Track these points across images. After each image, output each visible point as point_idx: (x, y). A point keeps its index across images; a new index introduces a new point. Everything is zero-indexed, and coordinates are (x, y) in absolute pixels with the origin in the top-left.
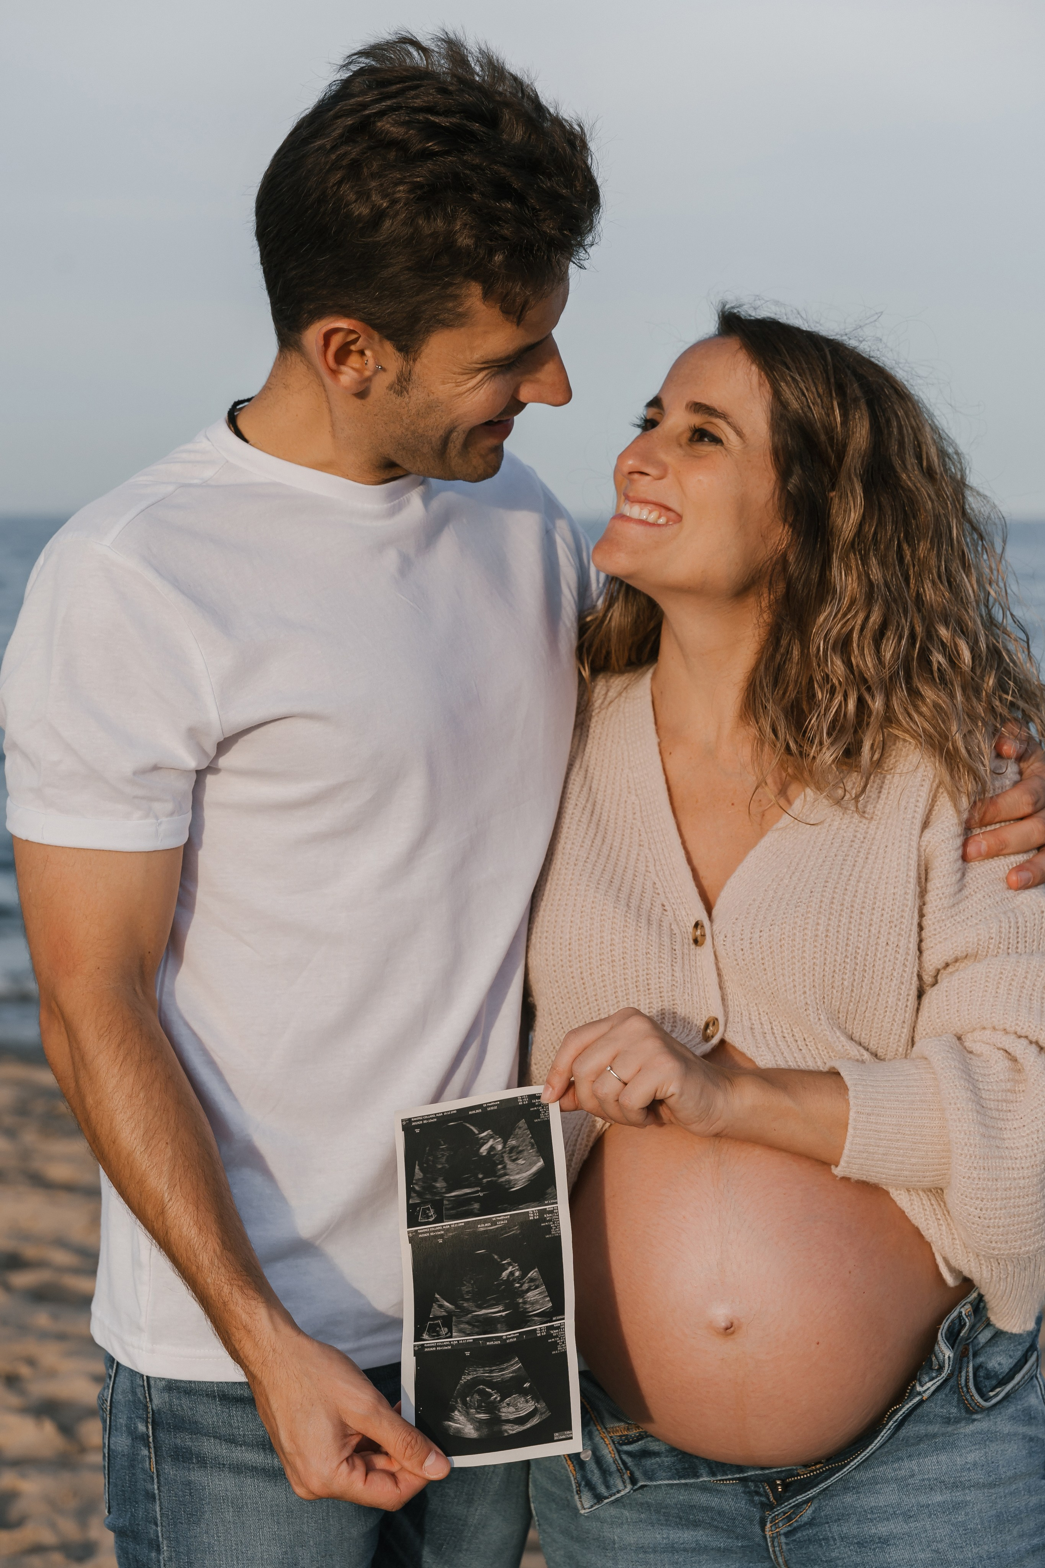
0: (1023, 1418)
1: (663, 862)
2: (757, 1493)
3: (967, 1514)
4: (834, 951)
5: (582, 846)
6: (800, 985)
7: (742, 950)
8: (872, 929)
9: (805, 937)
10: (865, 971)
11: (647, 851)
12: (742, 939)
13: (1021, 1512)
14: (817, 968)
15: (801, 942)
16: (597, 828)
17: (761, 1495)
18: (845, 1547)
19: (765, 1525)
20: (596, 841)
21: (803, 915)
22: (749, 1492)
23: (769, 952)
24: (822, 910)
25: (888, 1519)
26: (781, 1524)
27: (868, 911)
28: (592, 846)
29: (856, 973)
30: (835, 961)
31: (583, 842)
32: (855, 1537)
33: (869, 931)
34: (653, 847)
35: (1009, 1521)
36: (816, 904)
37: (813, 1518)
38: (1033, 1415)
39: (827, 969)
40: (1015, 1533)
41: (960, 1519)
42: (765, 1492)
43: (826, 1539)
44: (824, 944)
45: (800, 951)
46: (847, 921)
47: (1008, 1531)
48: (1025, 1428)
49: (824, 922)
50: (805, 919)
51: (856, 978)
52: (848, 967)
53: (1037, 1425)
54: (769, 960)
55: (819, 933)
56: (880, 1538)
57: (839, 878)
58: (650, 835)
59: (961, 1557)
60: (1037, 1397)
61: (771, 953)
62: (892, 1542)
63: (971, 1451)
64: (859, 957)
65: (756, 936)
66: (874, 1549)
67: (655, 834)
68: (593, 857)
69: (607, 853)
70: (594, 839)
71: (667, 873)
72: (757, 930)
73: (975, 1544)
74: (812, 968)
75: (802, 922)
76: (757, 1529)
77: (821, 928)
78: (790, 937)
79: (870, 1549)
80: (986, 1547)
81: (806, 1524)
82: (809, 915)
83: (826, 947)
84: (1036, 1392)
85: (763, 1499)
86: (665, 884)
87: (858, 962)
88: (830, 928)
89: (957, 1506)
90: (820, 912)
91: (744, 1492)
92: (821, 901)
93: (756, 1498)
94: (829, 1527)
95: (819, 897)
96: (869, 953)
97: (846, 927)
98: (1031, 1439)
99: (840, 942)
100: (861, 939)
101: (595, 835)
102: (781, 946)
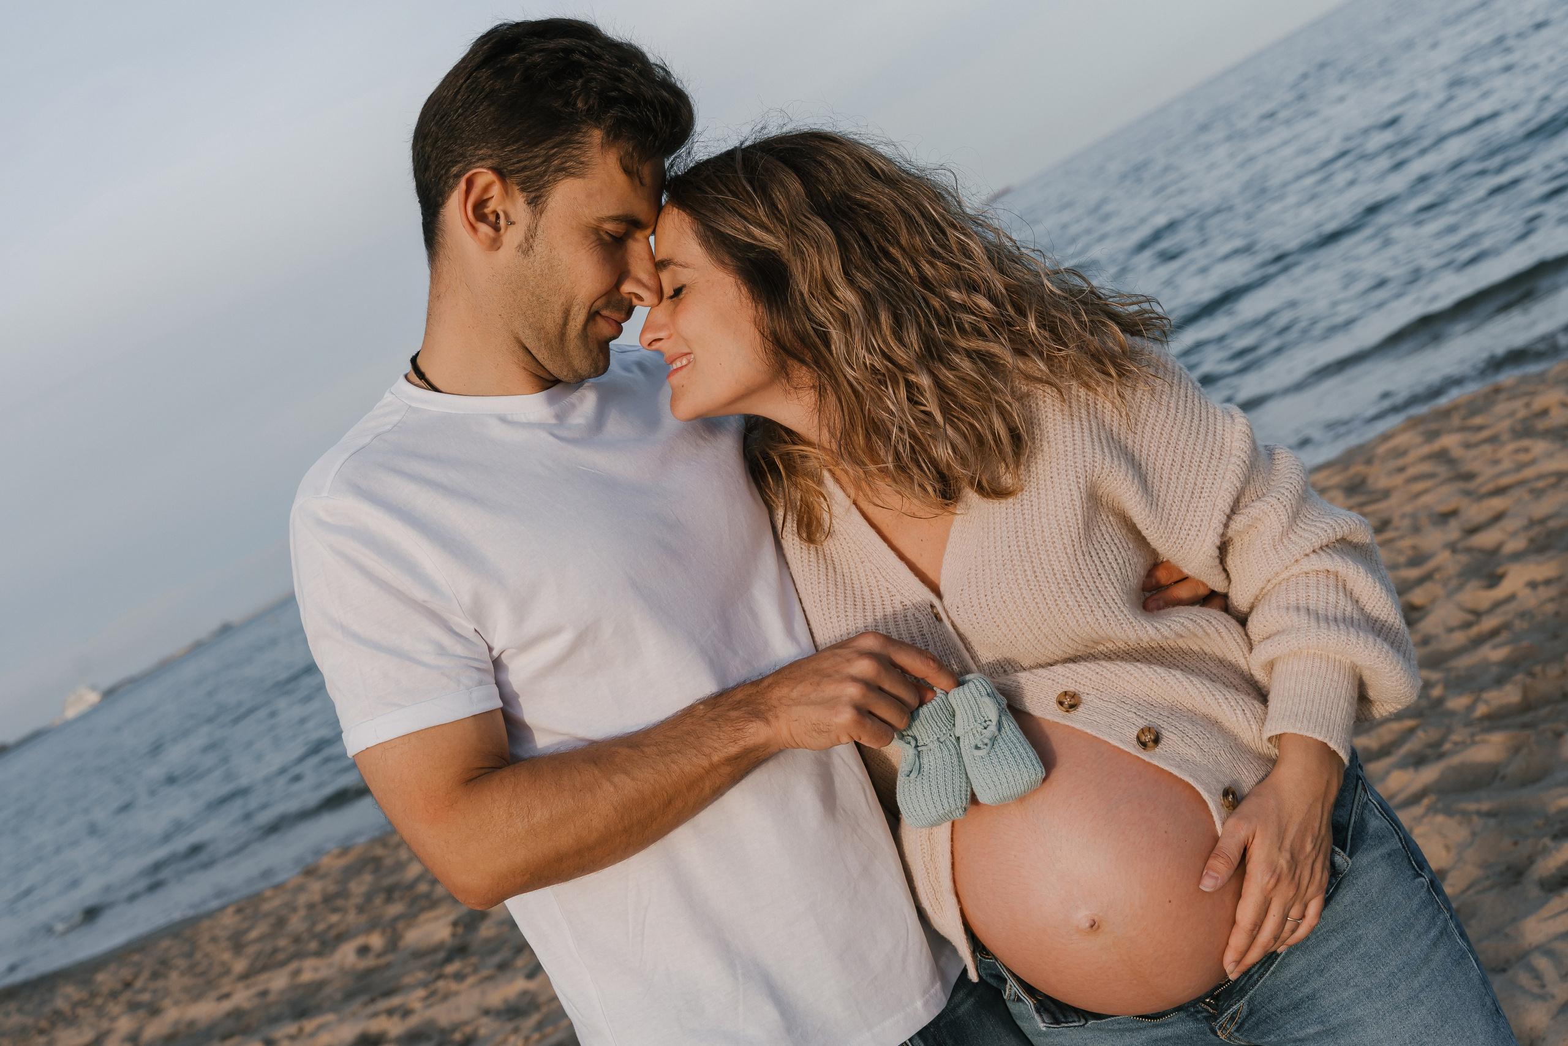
0: (1373, 843)
1: (885, 567)
2: (1198, 1012)
3: (1365, 945)
4: (1047, 585)
5: (819, 583)
6: (1033, 624)
7: (975, 615)
8: (1068, 551)
9: (1020, 586)
10: (1080, 585)
11: (869, 565)
12: (973, 606)
13: (1409, 919)
14: (1040, 605)
15: (1019, 592)
16: (826, 562)
17: (1202, 1012)
18: (1286, 1015)
19: (1217, 1033)
20: (829, 574)
21: (1010, 570)
22: (1191, 1014)
23: (996, 611)
24: (1023, 558)
25: (1307, 981)
26: (1228, 1026)
27: (1058, 539)
28: (827, 579)
29: (1073, 591)
30: (1052, 592)
31: (819, 579)
32: (1289, 1006)
33: (1066, 554)
34: (871, 559)
35: (1402, 932)
36: (1016, 556)
37: (1251, 1010)
38: (1381, 836)
39: (1048, 602)
40: (1412, 937)
41: (1362, 952)
42: (1203, 1008)
43: (1269, 1017)
44: (1037, 584)
45: (1021, 599)
46: (1045, 556)
47: (1406, 940)
48: (1379, 850)
49: (1029, 567)
50: (1014, 572)
51: (1076, 594)
52: (1064, 590)
53: (1387, 842)
54: (999, 618)
55: (1029, 577)
56: (1308, 997)
57: (1025, 524)
58: (864, 550)
59: (1378, 981)
60: (1377, 818)
61: (998, 610)
62: (1318, 995)
63: (1344, 895)
64: (1068, 578)
65: (983, 600)
66: (1308, 1007)
67: (867, 547)
68: (832, 589)
69: (842, 581)
70: (827, 572)
71: (891, 574)
72: (983, 596)
73: (1383, 965)
74: (1036, 608)
75: (1013, 576)
76: (1212, 1036)
77: (1028, 573)
78: (1007, 592)
79: (1305, 1008)
80: (1394, 963)
81: (1247, 1017)
82: (1016, 567)
83: (1040, 586)
84: (1374, 814)
85: (1205, 1014)
86: (895, 584)
87: (1070, 582)
88: (1036, 569)
89: (1354, 943)
90: (1023, 560)
91: (1188, 1016)
92: (1020, 551)
93: (1199, 1016)
94: (1266, 1009)
95: (1016, 549)
96: (1074, 570)
97: (1047, 561)
98: (1390, 855)
99: (1048, 575)
100: (1063, 564)
101: (827, 569)
102: (1004, 602)
